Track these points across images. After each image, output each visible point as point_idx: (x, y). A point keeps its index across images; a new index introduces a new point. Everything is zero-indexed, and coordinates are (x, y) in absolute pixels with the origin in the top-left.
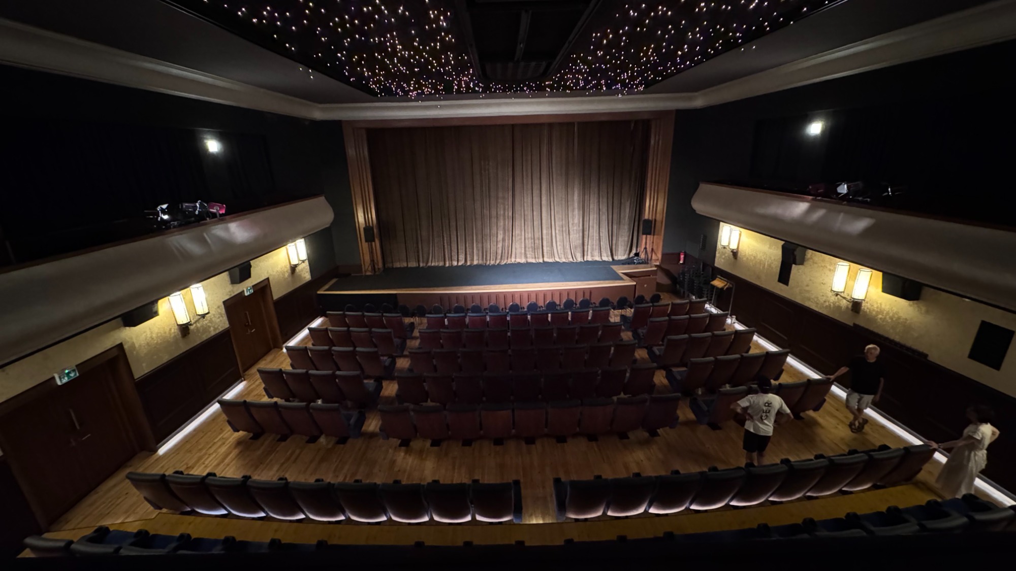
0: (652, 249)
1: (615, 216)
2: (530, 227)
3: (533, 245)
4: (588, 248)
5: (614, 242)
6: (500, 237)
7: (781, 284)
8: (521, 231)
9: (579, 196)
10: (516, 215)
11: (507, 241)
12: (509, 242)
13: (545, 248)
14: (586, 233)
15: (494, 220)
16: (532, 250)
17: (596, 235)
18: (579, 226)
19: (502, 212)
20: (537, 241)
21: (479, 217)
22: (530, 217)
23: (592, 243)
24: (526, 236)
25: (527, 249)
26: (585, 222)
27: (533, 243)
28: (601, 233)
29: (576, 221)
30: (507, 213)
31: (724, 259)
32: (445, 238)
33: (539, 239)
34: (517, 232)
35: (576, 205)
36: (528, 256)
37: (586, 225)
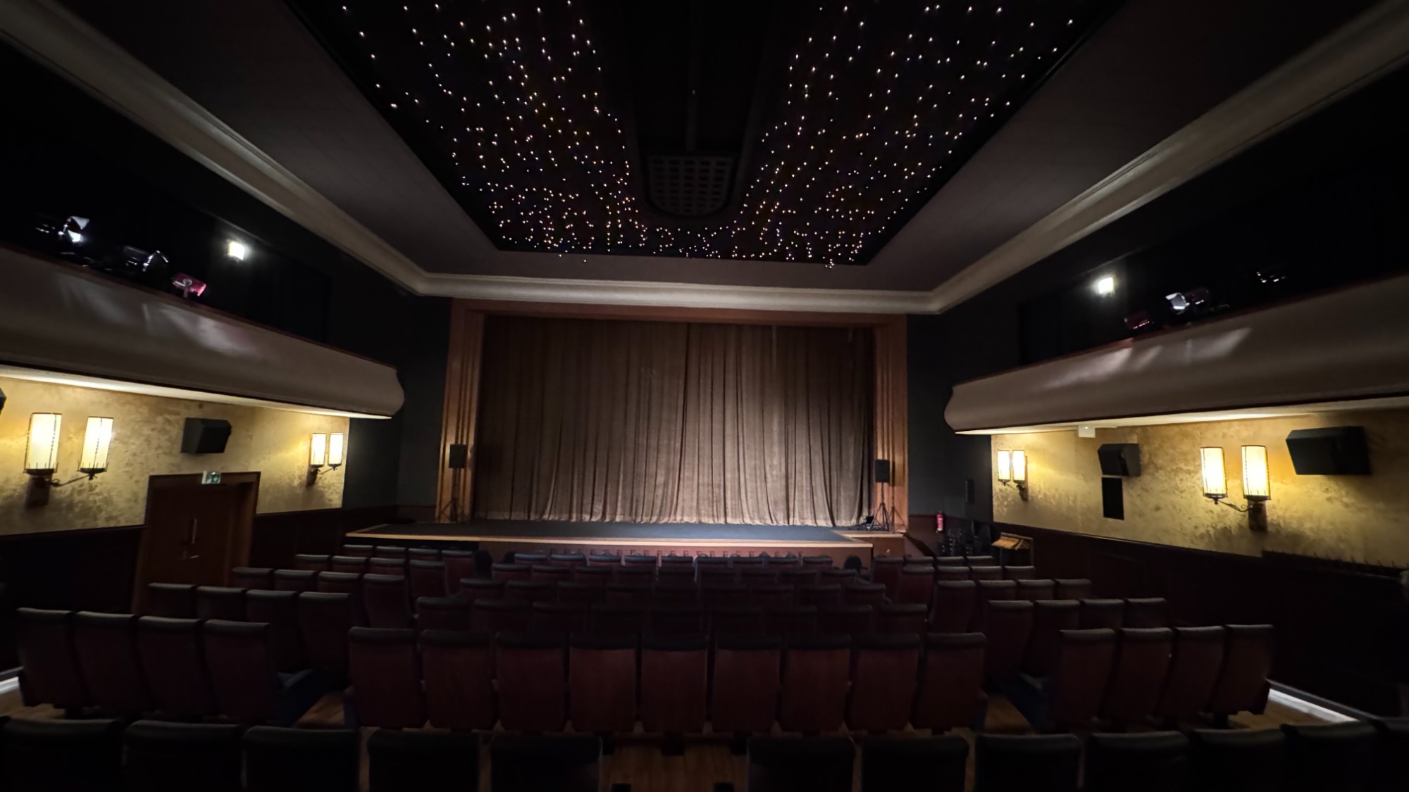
0: (893, 508)
1: (834, 459)
2: (706, 467)
3: (711, 496)
4: (796, 505)
5: (834, 498)
6: (661, 479)
7: (1110, 520)
8: (693, 472)
9: (780, 423)
10: (687, 448)
11: (670, 486)
12: (673, 488)
13: (729, 502)
14: (791, 481)
15: (653, 453)
16: (709, 503)
17: (806, 487)
18: (780, 470)
19: (666, 442)
20: (716, 490)
21: (631, 445)
22: (707, 452)
23: (800, 498)
24: (701, 481)
25: (701, 502)
26: (789, 465)
27: (711, 492)
28: (813, 482)
29: (775, 462)
30: (672, 443)
31: (1007, 506)
32: (576, 476)
33: (719, 486)
34: (687, 473)
35: (776, 437)
36: (703, 512)
37: (791, 469)
